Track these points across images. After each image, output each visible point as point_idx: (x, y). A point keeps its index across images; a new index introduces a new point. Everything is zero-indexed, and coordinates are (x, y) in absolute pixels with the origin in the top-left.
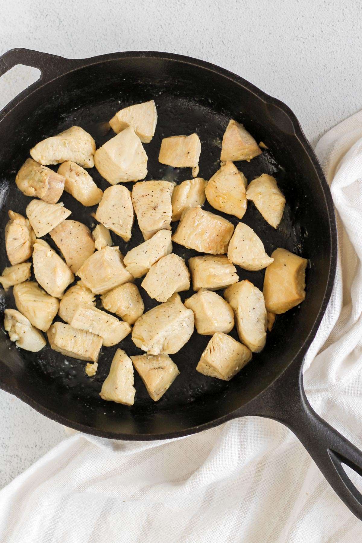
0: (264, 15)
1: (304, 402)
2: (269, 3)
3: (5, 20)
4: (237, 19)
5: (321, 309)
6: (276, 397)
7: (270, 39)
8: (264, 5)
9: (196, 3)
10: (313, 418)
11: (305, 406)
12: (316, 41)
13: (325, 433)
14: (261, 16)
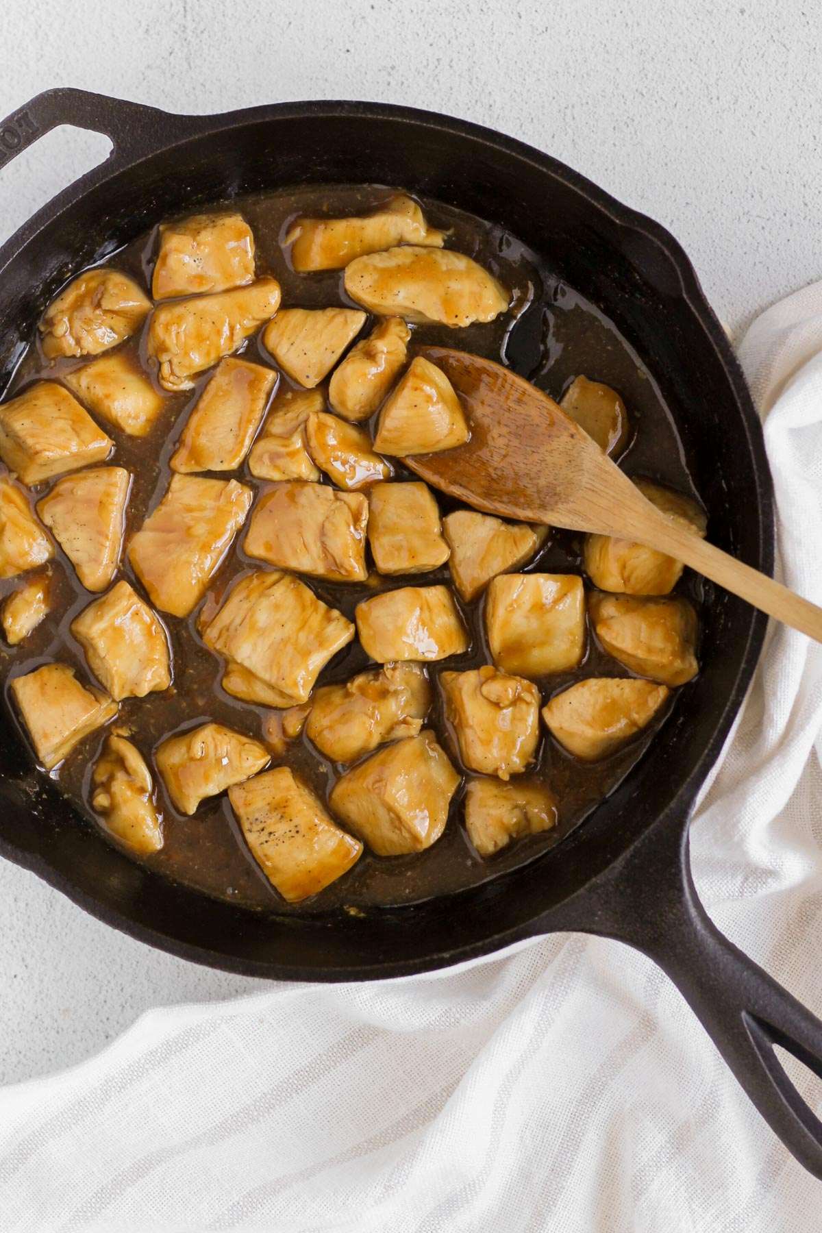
0: (675, 160)
1: (690, 903)
2: (687, 136)
3: (89, 148)
4: (614, 168)
5: (734, 692)
6: (629, 891)
7: (687, 217)
8: (676, 138)
9: (523, 128)
10: (710, 941)
11: (693, 912)
12: (791, 225)
13: (738, 974)
14: (669, 165)
